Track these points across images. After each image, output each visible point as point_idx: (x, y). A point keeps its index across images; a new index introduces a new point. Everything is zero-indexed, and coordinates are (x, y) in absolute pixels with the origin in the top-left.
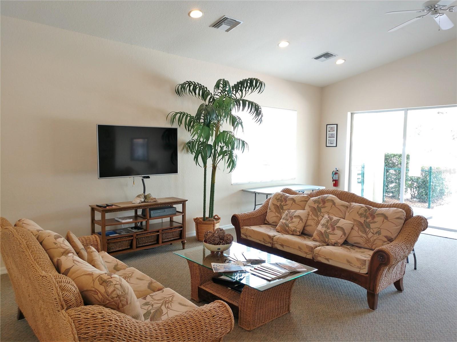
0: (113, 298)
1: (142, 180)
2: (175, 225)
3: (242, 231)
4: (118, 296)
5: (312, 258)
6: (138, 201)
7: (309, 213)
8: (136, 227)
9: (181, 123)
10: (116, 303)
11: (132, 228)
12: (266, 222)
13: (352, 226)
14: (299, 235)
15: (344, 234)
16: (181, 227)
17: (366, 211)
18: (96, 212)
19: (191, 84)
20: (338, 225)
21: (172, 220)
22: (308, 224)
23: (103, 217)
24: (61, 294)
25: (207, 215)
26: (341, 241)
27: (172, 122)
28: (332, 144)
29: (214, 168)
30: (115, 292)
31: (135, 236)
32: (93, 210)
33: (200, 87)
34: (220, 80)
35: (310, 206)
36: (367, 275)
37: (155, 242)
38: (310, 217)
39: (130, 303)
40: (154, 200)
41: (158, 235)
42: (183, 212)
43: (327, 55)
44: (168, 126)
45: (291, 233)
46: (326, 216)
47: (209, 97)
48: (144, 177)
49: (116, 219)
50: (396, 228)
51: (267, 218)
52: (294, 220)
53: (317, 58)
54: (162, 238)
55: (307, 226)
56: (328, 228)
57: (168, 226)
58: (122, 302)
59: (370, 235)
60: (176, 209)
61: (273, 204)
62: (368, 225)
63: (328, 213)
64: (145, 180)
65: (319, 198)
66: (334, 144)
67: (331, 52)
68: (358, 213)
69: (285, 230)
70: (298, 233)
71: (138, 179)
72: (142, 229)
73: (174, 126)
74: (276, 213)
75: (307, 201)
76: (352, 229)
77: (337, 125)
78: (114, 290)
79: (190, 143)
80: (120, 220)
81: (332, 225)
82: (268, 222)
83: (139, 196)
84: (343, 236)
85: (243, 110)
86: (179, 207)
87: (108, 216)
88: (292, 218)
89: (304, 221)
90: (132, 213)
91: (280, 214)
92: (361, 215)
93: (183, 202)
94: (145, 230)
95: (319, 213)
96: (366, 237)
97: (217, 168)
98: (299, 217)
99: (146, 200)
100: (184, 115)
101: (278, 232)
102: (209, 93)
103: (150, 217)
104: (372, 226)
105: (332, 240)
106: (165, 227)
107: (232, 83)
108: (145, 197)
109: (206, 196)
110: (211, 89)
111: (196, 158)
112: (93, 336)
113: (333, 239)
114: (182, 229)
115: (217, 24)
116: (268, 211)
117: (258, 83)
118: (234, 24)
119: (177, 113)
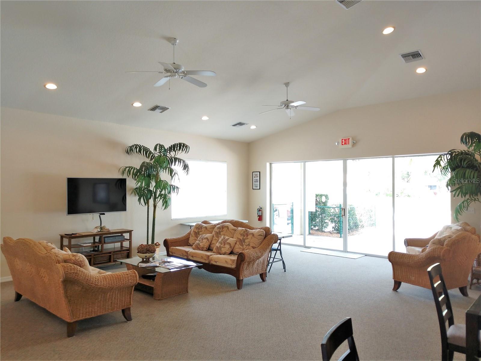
0: (78, 262)
1: (100, 216)
2: (124, 248)
3: (170, 250)
4: (81, 261)
5: (208, 263)
6: (95, 231)
7: (213, 235)
8: (93, 251)
9: (130, 174)
10: (80, 264)
11: (91, 251)
12: (189, 244)
13: (235, 242)
14: (206, 251)
15: (231, 247)
16: (128, 250)
17: (244, 232)
18: (64, 239)
19: (137, 146)
20: (228, 241)
21: (122, 246)
22: (212, 243)
23: (70, 242)
24: (56, 258)
25: (150, 243)
26: (229, 252)
27: (123, 173)
28: (257, 187)
29: (155, 207)
30: (79, 259)
31: (93, 255)
32: (62, 237)
33: (144, 148)
34: (157, 145)
35: (215, 231)
36: (235, 269)
37: (108, 261)
38: (214, 238)
39: (86, 266)
40: (108, 230)
41: (110, 255)
42: (130, 240)
43: (240, 124)
44: (121, 177)
45: (201, 249)
46: (222, 237)
47: (151, 155)
48: (101, 214)
49: (79, 244)
50: (259, 241)
51: (189, 241)
52: (204, 240)
53: (234, 126)
54: (113, 258)
55: (212, 244)
56: (222, 244)
57: (119, 249)
58: (83, 264)
59: (245, 246)
60: (124, 237)
61: (194, 231)
62: (244, 240)
63: (224, 235)
64: (101, 216)
65: (220, 226)
66: (258, 187)
67: (242, 121)
68: (240, 233)
69: (198, 248)
70: (205, 249)
71: (96, 215)
72: (98, 251)
73: (124, 177)
74: (195, 237)
75: (214, 228)
76: (236, 244)
77: (260, 172)
78: (79, 258)
79: (137, 189)
80: (82, 245)
81: (224, 242)
82: (190, 244)
83: (96, 228)
84: (230, 248)
85: (175, 165)
86: (127, 236)
87: (74, 241)
88: (202, 239)
89: (210, 241)
90: (91, 240)
91: (197, 237)
92: (241, 235)
93: (130, 232)
94: (101, 252)
95: (219, 235)
96: (242, 248)
97: (157, 207)
98: (207, 238)
99: (102, 231)
100: (132, 168)
101: (194, 249)
102: (151, 153)
103: (105, 242)
104: (246, 241)
105: (223, 252)
106: (116, 250)
107: (167, 146)
108: (101, 228)
109: (149, 228)
110: (152, 149)
111: (139, 199)
112: (70, 273)
113: (223, 250)
114: (129, 251)
115: (154, 109)
116: (191, 236)
117: (185, 147)
118: (164, 109)
119: (127, 167)
